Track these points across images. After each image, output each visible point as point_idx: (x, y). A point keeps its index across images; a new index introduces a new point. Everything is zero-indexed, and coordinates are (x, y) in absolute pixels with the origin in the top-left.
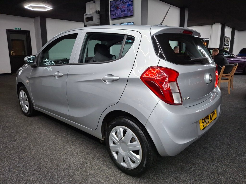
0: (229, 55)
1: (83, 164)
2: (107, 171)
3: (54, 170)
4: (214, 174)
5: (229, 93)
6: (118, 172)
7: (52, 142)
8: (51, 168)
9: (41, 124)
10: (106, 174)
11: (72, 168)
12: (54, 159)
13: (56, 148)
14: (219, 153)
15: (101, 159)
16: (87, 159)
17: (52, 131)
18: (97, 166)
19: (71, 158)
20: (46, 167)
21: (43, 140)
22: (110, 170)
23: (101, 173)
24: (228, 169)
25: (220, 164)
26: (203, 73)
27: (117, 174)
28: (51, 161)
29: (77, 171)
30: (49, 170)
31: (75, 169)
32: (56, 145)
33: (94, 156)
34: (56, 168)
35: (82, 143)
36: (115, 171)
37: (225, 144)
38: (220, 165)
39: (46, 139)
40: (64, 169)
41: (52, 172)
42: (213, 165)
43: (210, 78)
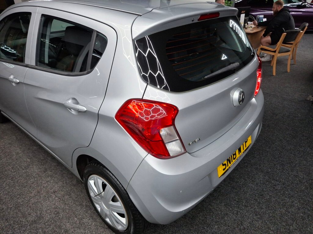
0: (300, 3)
1: (58, 213)
2: (90, 225)
3: (18, 224)
4: (235, 231)
5: (289, 71)
6: (103, 227)
7: (23, 171)
8: (14, 221)
9: (14, 137)
10: (86, 231)
11: (42, 220)
12: (22, 203)
13: (27, 183)
14: (251, 189)
15: (84, 204)
16: (65, 204)
17: (27, 149)
18: (76, 217)
19: (45, 201)
20: (6, 220)
21: (12, 168)
22: (93, 224)
23: (80, 229)
24: (257, 221)
25: (247, 212)
26: (226, 94)
27: (101, 230)
28: (17, 207)
29: (48, 226)
30: (11, 225)
31: (47, 222)
32: (28, 176)
33: (76, 198)
34: (21, 221)
35: (65, 173)
36: (100, 226)
37: (262, 172)
38: (246, 214)
39: (16, 166)
40: (32, 221)
41: (14, 229)
42: (237, 214)
43: (240, 97)
